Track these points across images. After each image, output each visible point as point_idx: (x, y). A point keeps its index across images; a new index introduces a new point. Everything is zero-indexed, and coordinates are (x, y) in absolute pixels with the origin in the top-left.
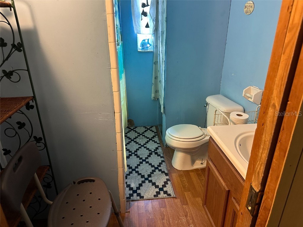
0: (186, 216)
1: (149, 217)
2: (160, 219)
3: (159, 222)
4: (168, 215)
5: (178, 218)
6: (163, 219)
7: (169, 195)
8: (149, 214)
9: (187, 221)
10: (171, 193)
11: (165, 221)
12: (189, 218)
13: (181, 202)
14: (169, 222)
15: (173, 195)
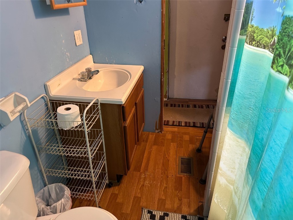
0: (143, 185)
1: (179, 192)
2: (169, 188)
3: (170, 185)
4: (159, 190)
5: (151, 185)
6: (166, 187)
7: (149, 212)
8: (178, 195)
9: (145, 181)
10: (146, 214)
11: (164, 186)
12: (142, 183)
13: (140, 202)
14: (161, 183)
15: (145, 211)
